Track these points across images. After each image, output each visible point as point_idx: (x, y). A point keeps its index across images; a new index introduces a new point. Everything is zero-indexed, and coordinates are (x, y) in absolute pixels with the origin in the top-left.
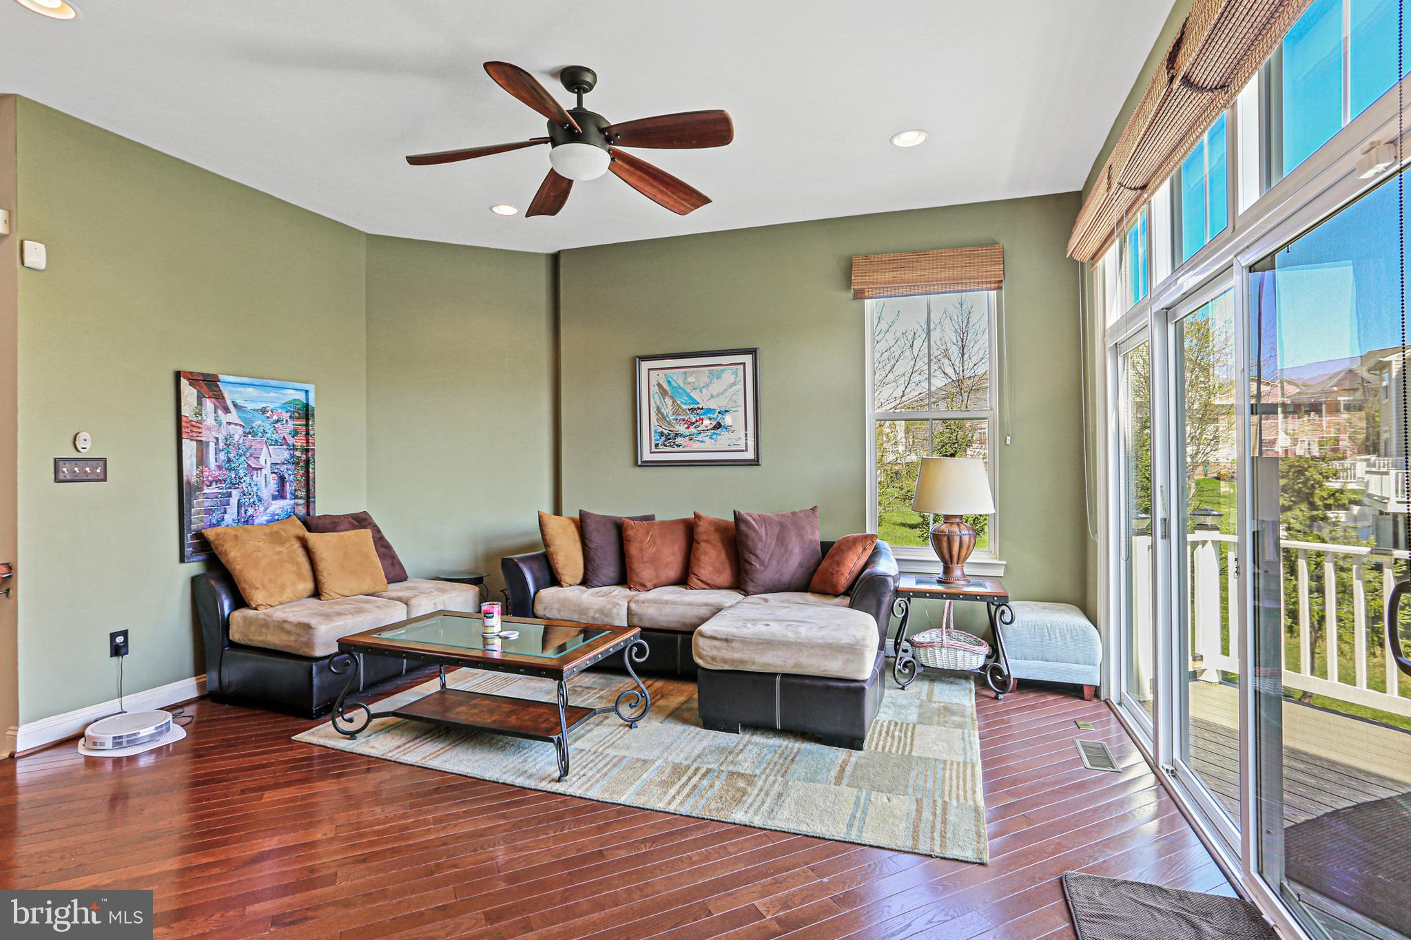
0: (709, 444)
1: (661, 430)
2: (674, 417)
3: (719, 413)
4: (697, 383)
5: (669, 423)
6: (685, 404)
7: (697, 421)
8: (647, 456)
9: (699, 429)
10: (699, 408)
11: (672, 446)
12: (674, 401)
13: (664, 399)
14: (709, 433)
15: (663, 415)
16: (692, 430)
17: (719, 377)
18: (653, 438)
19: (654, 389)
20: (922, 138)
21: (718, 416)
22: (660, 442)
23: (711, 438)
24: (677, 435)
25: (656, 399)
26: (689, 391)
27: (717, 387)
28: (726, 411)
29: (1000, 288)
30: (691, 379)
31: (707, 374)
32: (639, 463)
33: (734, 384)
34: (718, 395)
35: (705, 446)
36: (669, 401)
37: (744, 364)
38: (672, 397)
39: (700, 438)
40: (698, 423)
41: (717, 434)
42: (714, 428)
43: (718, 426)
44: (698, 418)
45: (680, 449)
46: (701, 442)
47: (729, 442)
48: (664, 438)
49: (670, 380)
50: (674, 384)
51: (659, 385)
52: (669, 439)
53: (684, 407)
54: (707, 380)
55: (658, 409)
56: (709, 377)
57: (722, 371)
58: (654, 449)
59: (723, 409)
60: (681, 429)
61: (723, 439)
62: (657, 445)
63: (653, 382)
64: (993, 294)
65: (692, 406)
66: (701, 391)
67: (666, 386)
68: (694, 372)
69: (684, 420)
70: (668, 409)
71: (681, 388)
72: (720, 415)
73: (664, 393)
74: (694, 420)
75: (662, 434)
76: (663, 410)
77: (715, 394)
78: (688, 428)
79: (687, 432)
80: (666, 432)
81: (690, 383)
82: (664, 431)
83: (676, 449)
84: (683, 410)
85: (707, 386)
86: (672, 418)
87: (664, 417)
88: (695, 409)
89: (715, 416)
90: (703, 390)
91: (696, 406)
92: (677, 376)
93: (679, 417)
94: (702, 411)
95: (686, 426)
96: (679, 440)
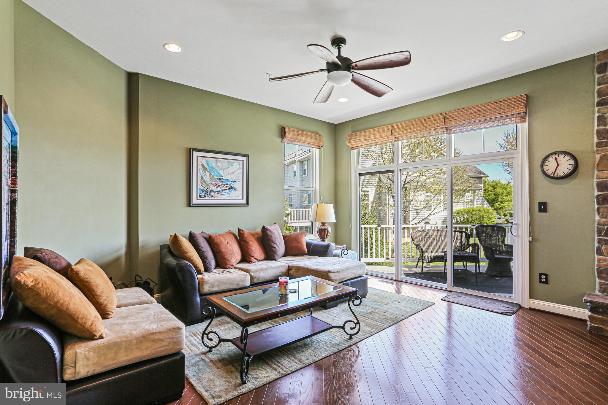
0: (227, 196)
1: (203, 188)
2: (210, 182)
3: (232, 182)
4: (222, 167)
5: (208, 185)
6: (216, 176)
7: (221, 185)
8: (195, 201)
9: (222, 189)
10: (222, 179)
11: (208, 197)
12: (210, 174)
13: (205, 172)
14: (227, 191)
15: (204, 180)
16: (219, 189)
17: (232, 165)
18: (198, 192)
19: (200, 167)
20: (347, 100)
21: (231, 183)
22: (202, 194)
23: (228, 193)
24: (211, 191)
25: (201, 172)
26: (218, 170)
27: (231, 169)
28: (235, 181)
29: (320, 148)
30: (219, 164)
31: (227, 163)
32: (191, 205)
33: (238, 169)
34: (232, 173)
35: (225, 197)
36: (208, 175)
37: (243, 161)
38: (209, 172)
39: (223, 193)
40: (222, 186)
41: (230, 192)
42: (229, 189)
43: (231, 188)
44: (222, 183)
45: (213, 198)
46: (223, 195)
47: (236, 195)
48: (204, 192)
49: (208, 163)
50: (210, 165)
51: (203, 165)
52: (207, 193)
53: (215, 177)
54: (227, 166)
55: (202, 177)
56: (227, 165)
57: (234, 162)
58: (199, 198)
59: (234, 180)
60: (214, 188)
61: (233, 194)
62: (200, 196)
63: (199, 163)
64: (317, 150)
65: (219, 178)
66: (224, 171)
67: (206, 166)
68: (220, 161)
69: (215, 184)
70: (207, 178)
71: (215, 168)
72: (232, 183)
73: (205, 169)
74: (220, 184)
75: (203, 190)
76: (204, 178)
77: (230, 173)
78: (217, 188)
79: (216, 190)
80: (205, 189)
81: (218, 166)
82: (204, 188)
83: (211, 198)
84: (215, 179)
85: (226, 168)
86: (209, 182)
87: (205, 182)
88: (221, 179)
89: (230, 183)
90: (225, 170)
91: (221, 178)
92: (212, 162)
93: (213, 182)
94: (224, 180)
95: (216, 187)
96: (212, 194)
